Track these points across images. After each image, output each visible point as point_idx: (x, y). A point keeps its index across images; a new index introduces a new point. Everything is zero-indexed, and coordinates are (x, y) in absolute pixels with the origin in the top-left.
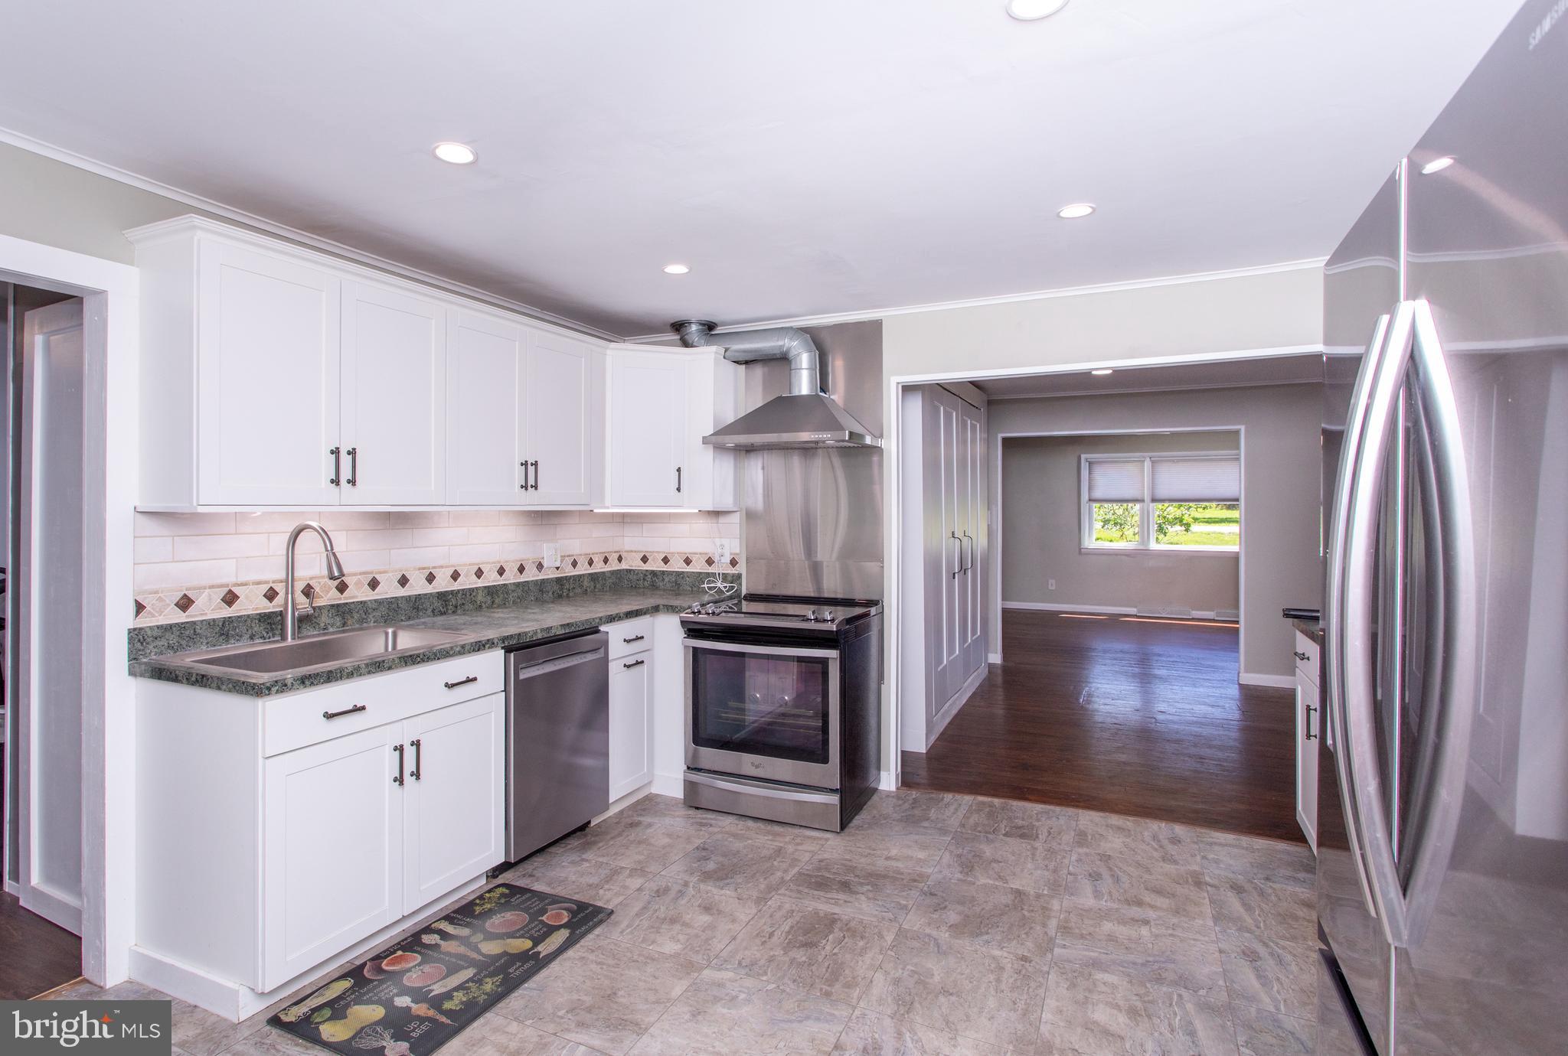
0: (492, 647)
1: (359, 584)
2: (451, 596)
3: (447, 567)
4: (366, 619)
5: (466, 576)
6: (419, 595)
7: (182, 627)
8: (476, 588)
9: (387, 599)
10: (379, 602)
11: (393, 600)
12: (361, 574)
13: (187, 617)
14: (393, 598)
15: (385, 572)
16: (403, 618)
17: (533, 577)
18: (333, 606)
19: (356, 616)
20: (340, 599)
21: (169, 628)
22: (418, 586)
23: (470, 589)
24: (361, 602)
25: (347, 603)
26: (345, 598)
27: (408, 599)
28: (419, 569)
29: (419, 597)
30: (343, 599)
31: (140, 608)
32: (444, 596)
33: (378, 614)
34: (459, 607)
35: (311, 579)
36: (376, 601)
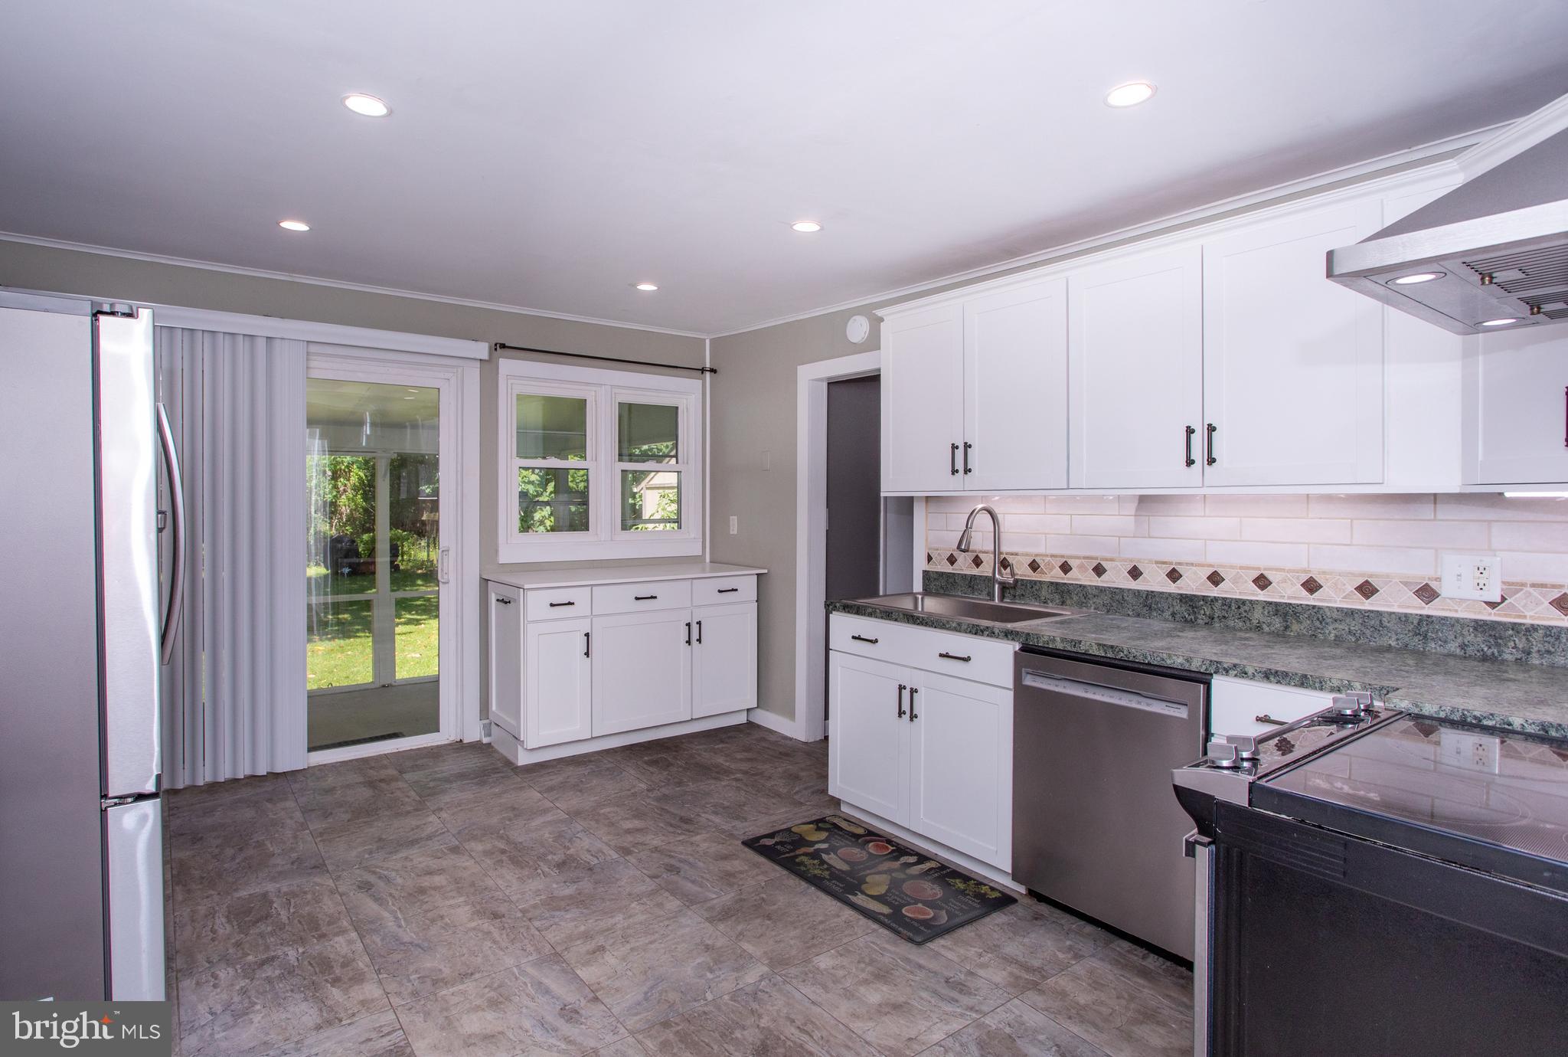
0: (991, 637)
1: (1081, 567)
2: (1202, 603)
3: (1202, 565)
4: (1086, 603)
5: (1235, 581)
6: (1152, 592)
7: (949, 575)
8: (1251, 601)
9: (1109, 588)
10: (1102, 590)
11: (1117, 591)
12: (1085, 558)
13: (953, 569)
14: (1117, 588)
15: (1112, 560)
16: (1131, 613)
17: (1399, 606)
18: (1052, 583)
19: (1075, 598)
20: (1063, 578)
21: (941, 574)
22: (1155, 581)
23: (1237, 600)
24: (1081, 586)
25: (1066, 584)
26: (1068, 579)
27: (1137, 593)
28: (1157, 562)
29: (1150, 594)
30: (1066, 579)
31: (930, 558)
32: (1191, 600)
33: (1098, 601)
34: (1216, 620)
35: (1036, 555)
36: (1097, 587)
